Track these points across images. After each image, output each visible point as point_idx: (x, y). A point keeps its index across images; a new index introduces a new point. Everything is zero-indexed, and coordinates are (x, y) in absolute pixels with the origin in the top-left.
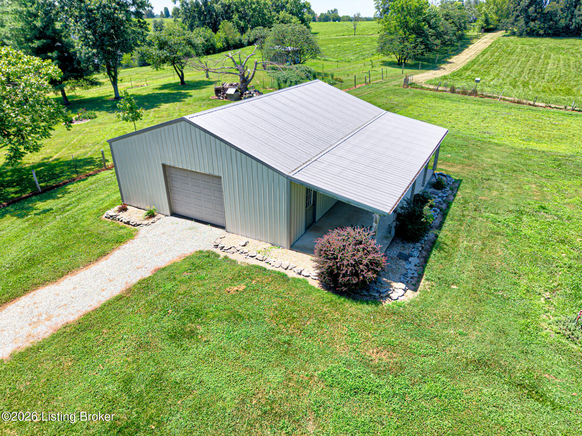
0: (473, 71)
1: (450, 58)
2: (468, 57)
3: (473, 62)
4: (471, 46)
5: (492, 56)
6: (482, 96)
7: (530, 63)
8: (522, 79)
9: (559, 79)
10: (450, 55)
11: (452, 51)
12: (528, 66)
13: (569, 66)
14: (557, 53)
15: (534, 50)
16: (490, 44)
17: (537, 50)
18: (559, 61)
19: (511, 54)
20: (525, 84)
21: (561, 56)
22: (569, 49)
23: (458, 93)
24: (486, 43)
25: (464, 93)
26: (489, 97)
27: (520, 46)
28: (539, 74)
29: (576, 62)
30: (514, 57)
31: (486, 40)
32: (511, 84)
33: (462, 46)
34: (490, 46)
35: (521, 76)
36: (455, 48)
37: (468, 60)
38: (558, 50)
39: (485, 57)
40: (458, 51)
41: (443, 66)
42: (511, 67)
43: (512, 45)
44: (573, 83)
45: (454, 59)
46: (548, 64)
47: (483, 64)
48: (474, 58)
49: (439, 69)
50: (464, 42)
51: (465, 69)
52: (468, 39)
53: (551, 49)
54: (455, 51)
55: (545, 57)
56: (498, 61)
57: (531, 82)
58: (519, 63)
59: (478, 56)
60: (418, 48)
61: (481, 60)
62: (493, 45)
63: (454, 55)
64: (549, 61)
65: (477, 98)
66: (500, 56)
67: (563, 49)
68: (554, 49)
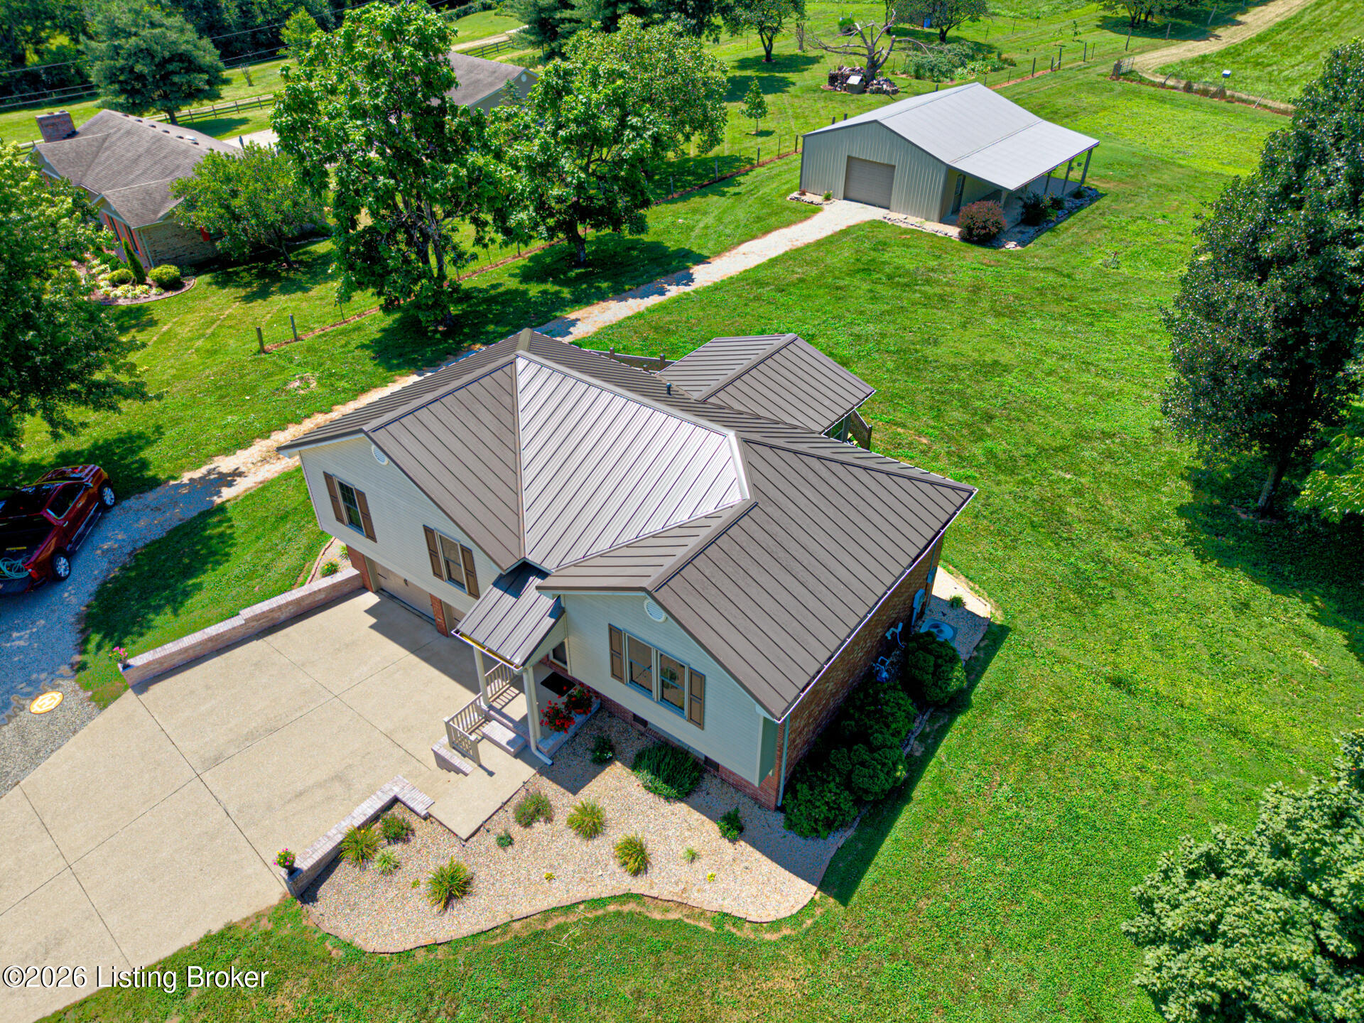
1: (1245, 12)
2: (1284, 9)
10: (1247, 4)
23: (1195, 92)
25: (1205, 92)
26: (1241, 101)
39: (1316, 13)
41: (1219, 31)
45: (1251, 14)
48: (1293, 14)
59: (1305, 9)
63: (1255, 5)
65: (1223, 103)
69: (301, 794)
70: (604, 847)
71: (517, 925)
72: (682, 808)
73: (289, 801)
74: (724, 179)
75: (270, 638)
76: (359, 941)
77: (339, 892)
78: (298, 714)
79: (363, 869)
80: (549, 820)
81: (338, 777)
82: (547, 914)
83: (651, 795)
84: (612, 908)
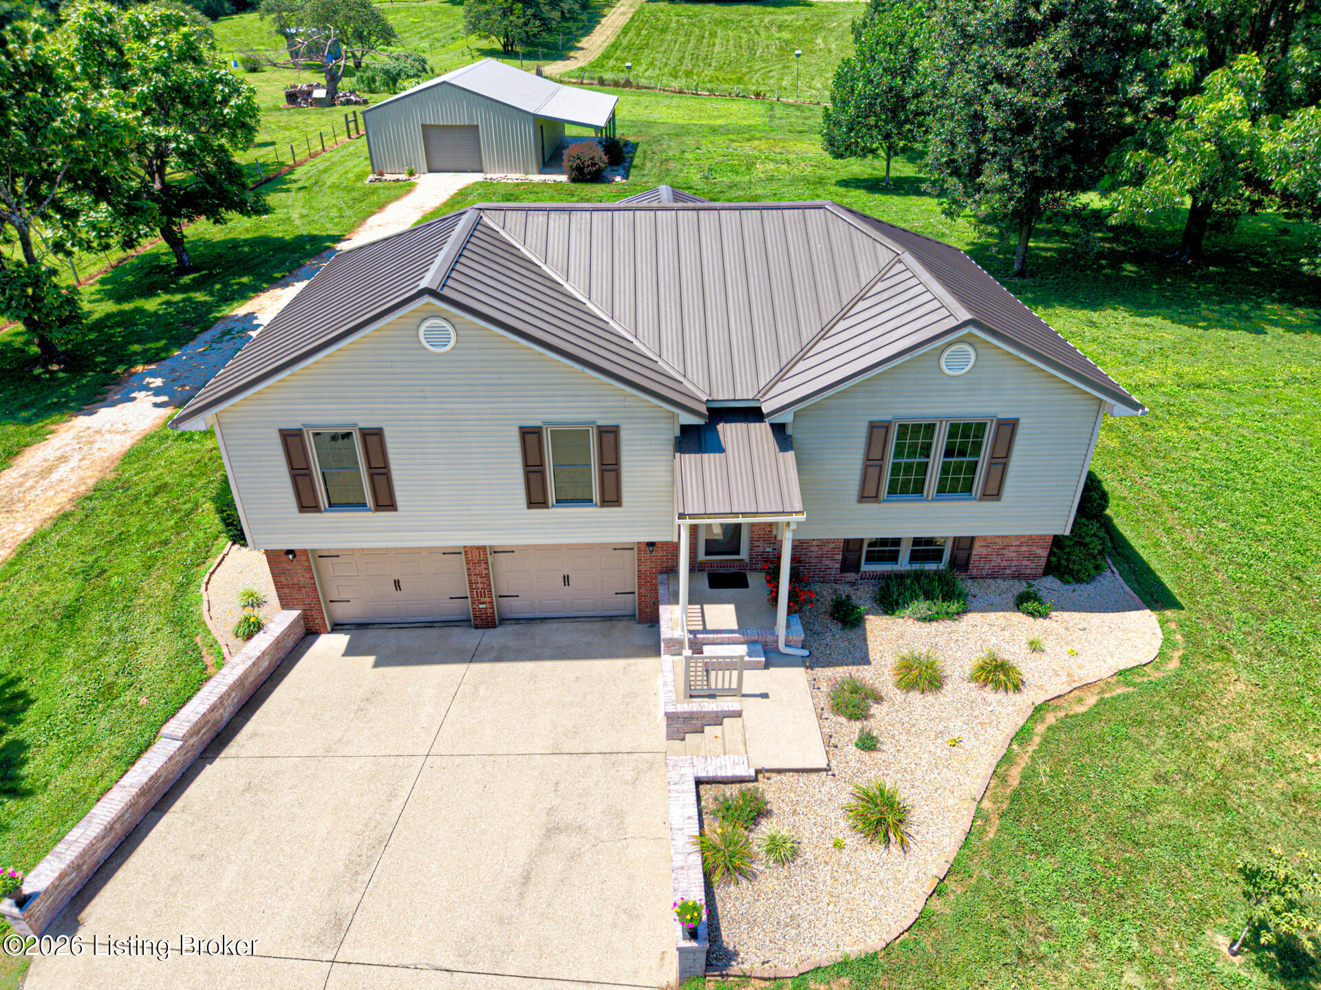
0: (617, 60)
1: (579, 42)
2: (604, 38)
3: (615, 46)
4: (603, 21)
5: (638, 35)
6: (638, 87)
7: (691, 45)
8: (683, 68)
9: (729, 65)
10: (576, 36)
11: (578, 29)
12: (689, 48)
13: (740, 46)
14: (726, 28)
15: (694, 25)
16: (630, 16)
17: (698, 25)
18: (728, 41)
19: (664, 31)
20: (688, 74)
21: (730, 33)
22: (739, 21)
23: (610, 85)
24: (624, 14)
25: (616, 84)
26: (646, 88)
27: (675, 19)
28: (704, 60)
29: (749, 40)
30: (669, 37)
31: (623, 9)
32: (671, 75)
33: (590, 20)
34: (632, 19)
35: (682, 63)
36: (581, 25)
37: (606, 44)
38: (725, 23)
39: (628, 38)
40: (587, 30)
41: (572, 54)
42: (668, 52)
43: (662, 16)
44: (745, 70)
45: (584, 42)
46: (714, 45)
47: (628, 48)
48: (613, 40)
49: (568, 58)
50: (591, 13)
51: (606, 56)
52: (595, 8)
53: (717, 22)
54: (582, 28)
55: (710, 34)
56: (647, 44)
57: (695, 71)
58: (677, 45)
59: (619, 36)
60: (531, 25)
61: (625, 43)
62: (636, 18)
63: (583, 35)
64: (716, 41)
65: (633, 90)
66: (649, 36)
67: (733, 22)
68: (721, 22)
69: (527, 879)
70: (958, 688)
71: (986, 804)
72: (972, 618)
73: (521, 895)
74: (269, 180)
75: (231, 750)
76: (853, 949)
77: (753, 923)
78: (399, 802)
79: (752, 876)
80: (878, 699)
81: (552, 831)
82: (998, 775)
83: (935, 624)
84: (1040, 729)
